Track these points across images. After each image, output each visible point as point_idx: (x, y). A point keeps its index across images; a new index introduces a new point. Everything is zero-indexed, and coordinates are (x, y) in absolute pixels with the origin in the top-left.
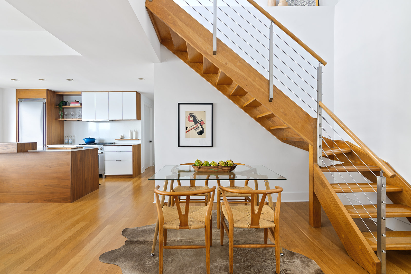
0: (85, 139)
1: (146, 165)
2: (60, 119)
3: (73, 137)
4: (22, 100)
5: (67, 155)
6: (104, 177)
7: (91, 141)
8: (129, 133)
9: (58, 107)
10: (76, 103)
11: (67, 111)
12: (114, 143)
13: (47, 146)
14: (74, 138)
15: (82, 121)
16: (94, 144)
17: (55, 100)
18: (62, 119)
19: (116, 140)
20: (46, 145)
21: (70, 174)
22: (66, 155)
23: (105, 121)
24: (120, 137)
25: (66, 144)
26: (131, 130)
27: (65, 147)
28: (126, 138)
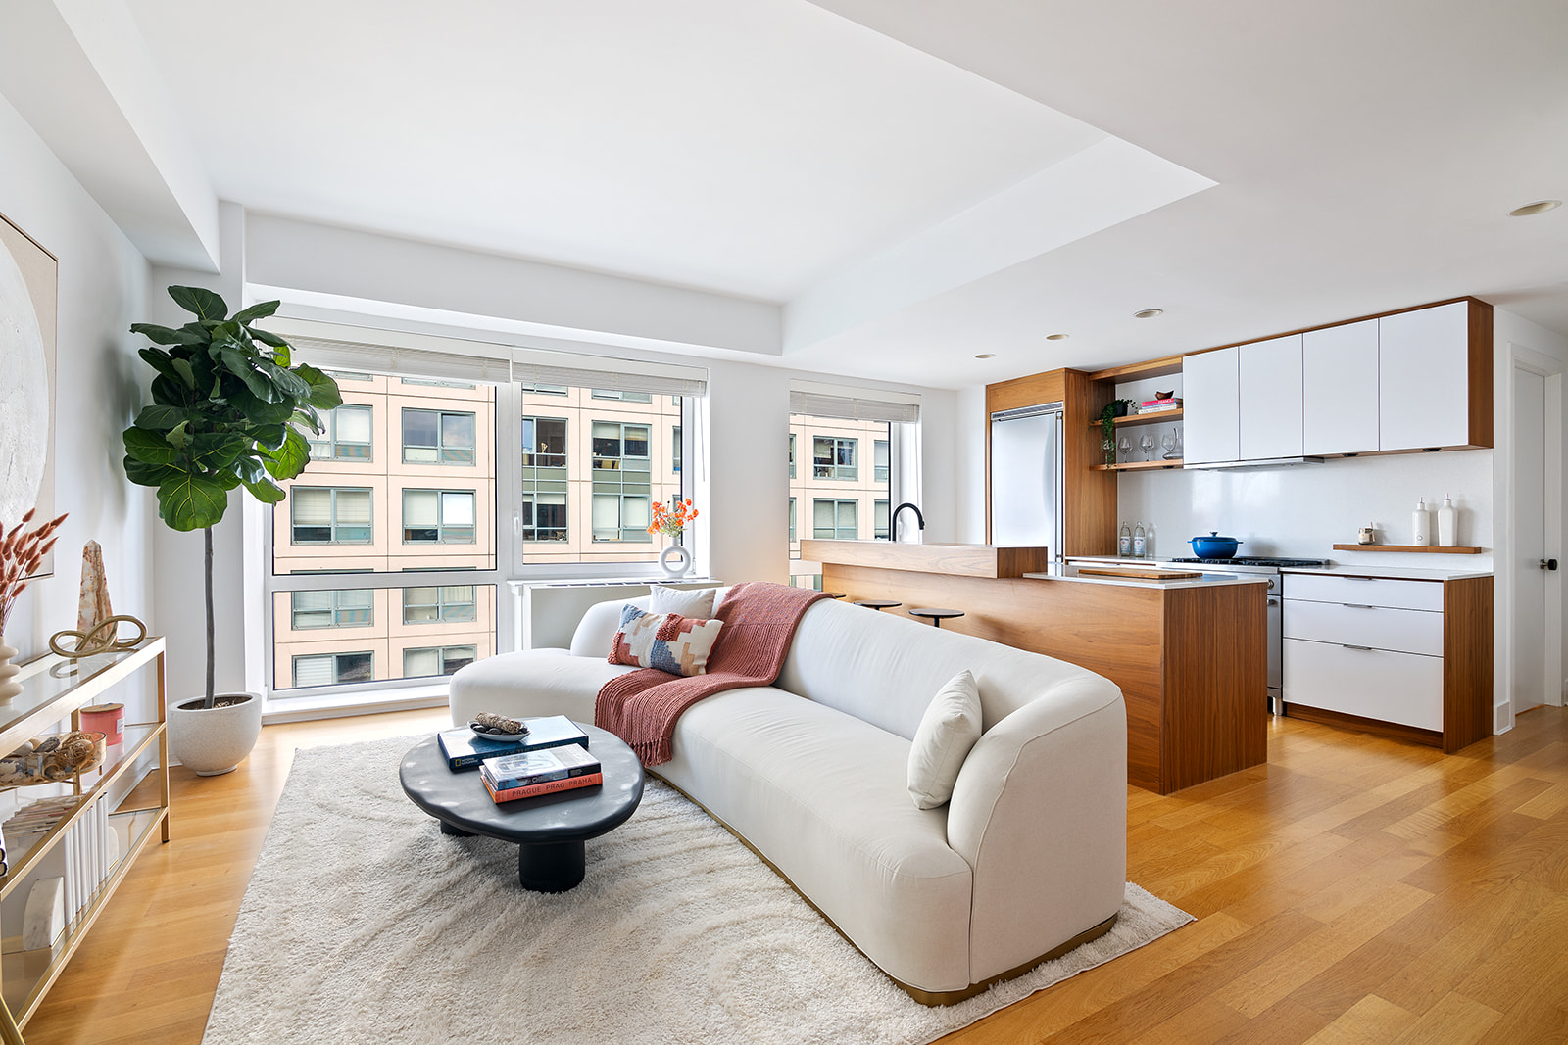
0: (1195, 540)
1: (1518, 690)
2: (1105, 467)
3: (1149, 530)
4: (999, 415)
5: (1148, 602)
6: (1281, 712)
7: (1220, 550)
8: (1416, 516)
9: (1102, 426)
10: (1161, 401)
11: (1128, 438)
12: (1328, 563)
13: (1067, 561)
14: (1151, 535)
15: (1185, 467)
16: (1232, 563)
17: (1089, 401)
18: (1113, 467)
19: (1336, 547)
20: (1062, 557)
21: (1159, 677)
22: (1144, 601)
23: (1284, 465)
24: (1362, 537)
25: (1124, 556)
26: (1427, 503)
27: (1122, 566)
28: (1393, 539)
